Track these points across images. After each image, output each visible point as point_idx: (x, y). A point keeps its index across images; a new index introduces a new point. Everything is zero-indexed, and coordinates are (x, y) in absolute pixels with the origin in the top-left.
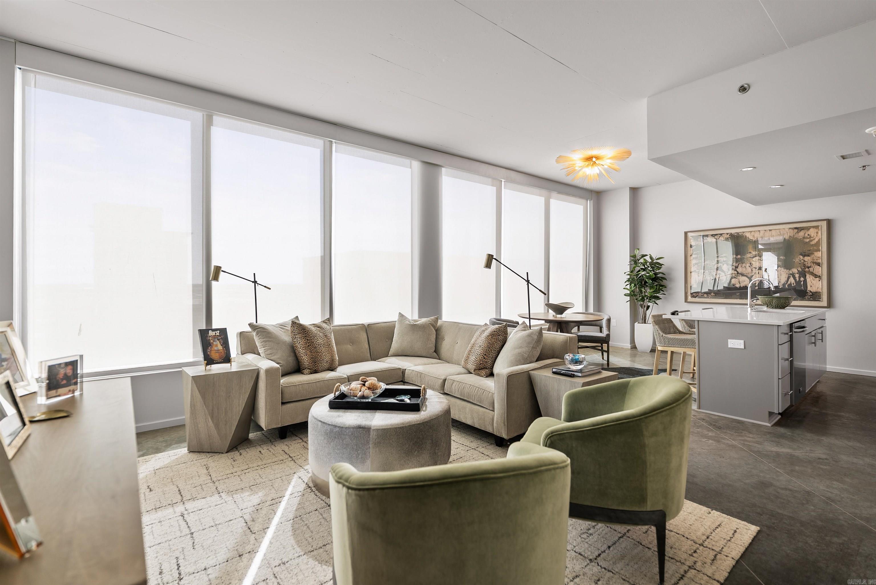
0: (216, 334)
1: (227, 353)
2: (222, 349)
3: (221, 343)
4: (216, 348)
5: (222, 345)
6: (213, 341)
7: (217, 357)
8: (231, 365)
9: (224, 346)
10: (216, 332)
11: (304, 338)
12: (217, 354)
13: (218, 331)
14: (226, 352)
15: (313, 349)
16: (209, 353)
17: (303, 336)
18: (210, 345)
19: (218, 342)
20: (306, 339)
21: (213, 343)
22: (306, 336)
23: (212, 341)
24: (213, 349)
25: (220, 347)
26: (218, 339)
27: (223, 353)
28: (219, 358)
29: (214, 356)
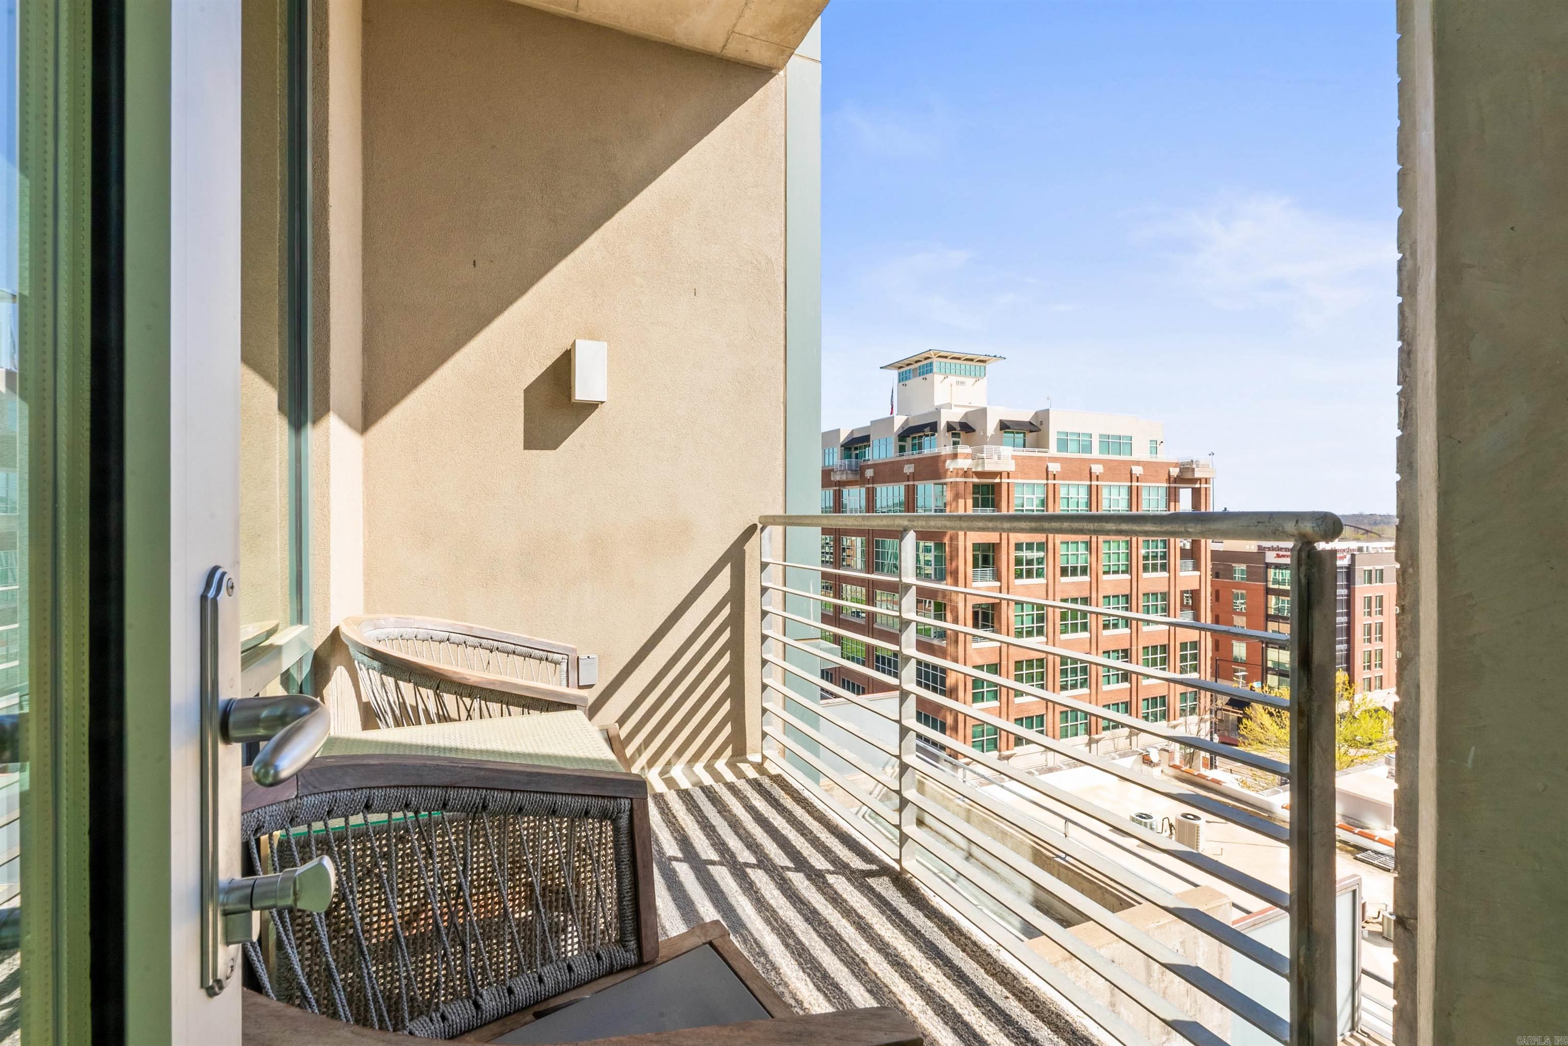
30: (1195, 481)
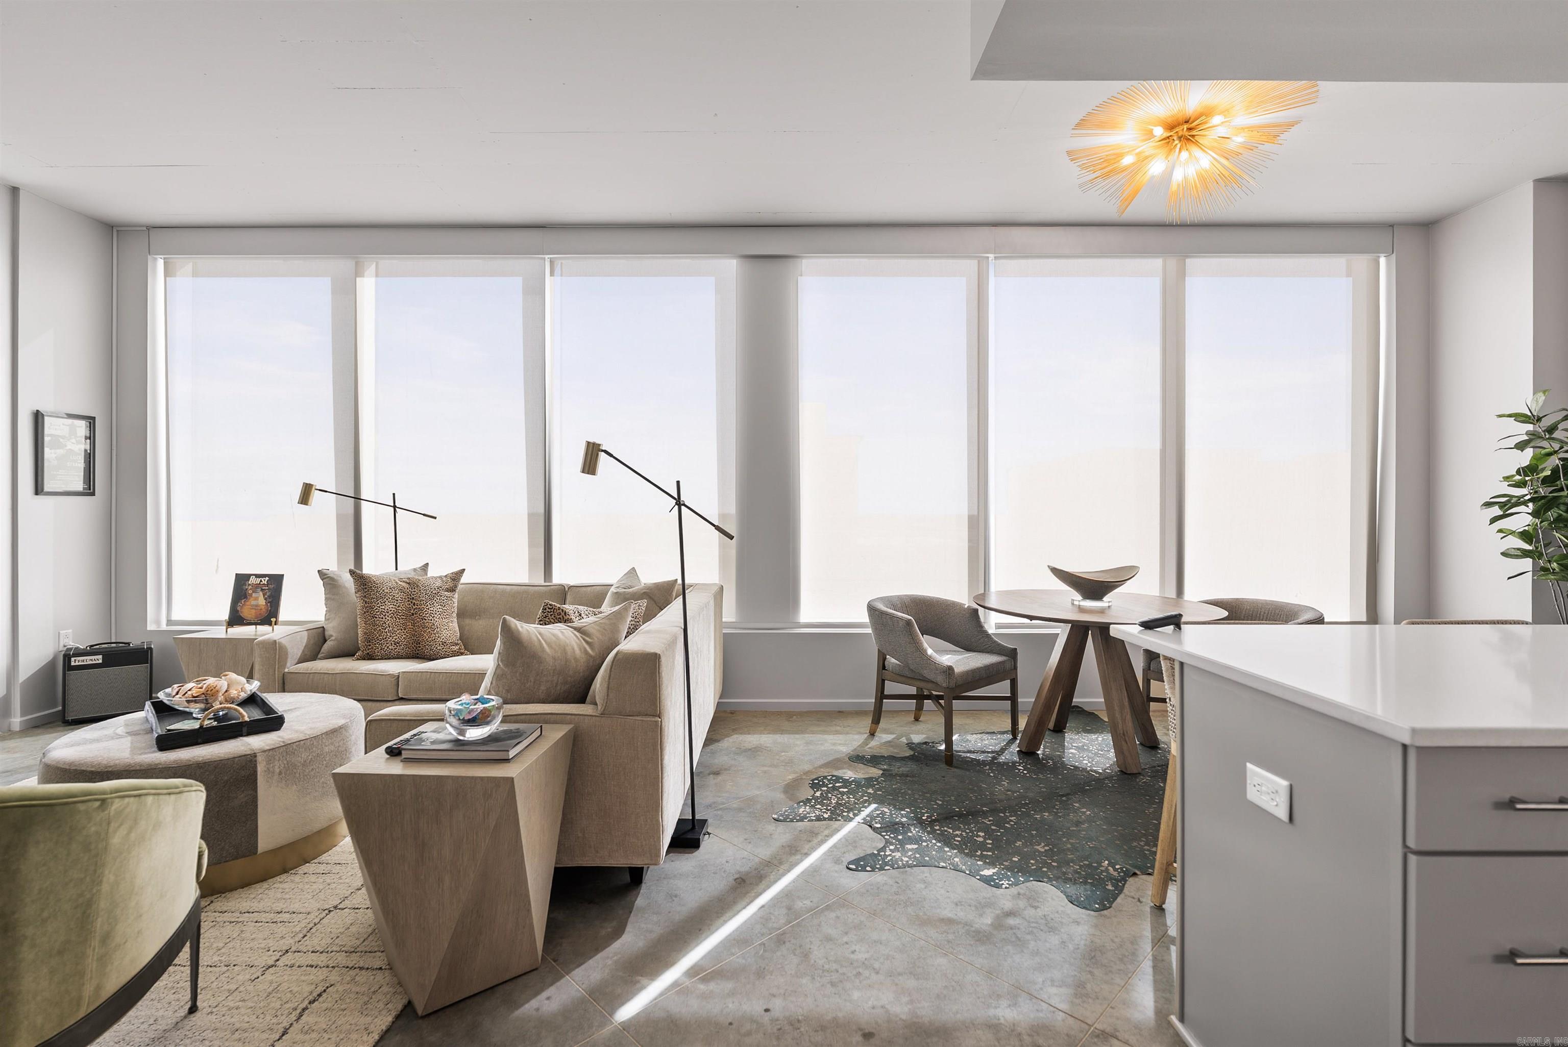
0: (261, 581)
1: (272, 611)
2: (264, 604)
3: (267, 597)
4: (253, 602)
5: (266, 599)
6: (253, 592)
7: (251, 615)
8: (273, 630)
9: (270, 600)
10: (263, 579)
11: (408, 601)
12: (254, 611)
13: (267, 578)
14: (270, 610)
15: (418, 620)
16: (240, 608)
18: (246, 597)
19: (261, 593)
20: (412, 602)
21: (251, 595)
22: (413, 598)
23: (250, 592)
24: (249, 604)
25: (262, 601)
26: (262, 590)
27: (265, 609)
28: (254, 617)
29: (247, 612)
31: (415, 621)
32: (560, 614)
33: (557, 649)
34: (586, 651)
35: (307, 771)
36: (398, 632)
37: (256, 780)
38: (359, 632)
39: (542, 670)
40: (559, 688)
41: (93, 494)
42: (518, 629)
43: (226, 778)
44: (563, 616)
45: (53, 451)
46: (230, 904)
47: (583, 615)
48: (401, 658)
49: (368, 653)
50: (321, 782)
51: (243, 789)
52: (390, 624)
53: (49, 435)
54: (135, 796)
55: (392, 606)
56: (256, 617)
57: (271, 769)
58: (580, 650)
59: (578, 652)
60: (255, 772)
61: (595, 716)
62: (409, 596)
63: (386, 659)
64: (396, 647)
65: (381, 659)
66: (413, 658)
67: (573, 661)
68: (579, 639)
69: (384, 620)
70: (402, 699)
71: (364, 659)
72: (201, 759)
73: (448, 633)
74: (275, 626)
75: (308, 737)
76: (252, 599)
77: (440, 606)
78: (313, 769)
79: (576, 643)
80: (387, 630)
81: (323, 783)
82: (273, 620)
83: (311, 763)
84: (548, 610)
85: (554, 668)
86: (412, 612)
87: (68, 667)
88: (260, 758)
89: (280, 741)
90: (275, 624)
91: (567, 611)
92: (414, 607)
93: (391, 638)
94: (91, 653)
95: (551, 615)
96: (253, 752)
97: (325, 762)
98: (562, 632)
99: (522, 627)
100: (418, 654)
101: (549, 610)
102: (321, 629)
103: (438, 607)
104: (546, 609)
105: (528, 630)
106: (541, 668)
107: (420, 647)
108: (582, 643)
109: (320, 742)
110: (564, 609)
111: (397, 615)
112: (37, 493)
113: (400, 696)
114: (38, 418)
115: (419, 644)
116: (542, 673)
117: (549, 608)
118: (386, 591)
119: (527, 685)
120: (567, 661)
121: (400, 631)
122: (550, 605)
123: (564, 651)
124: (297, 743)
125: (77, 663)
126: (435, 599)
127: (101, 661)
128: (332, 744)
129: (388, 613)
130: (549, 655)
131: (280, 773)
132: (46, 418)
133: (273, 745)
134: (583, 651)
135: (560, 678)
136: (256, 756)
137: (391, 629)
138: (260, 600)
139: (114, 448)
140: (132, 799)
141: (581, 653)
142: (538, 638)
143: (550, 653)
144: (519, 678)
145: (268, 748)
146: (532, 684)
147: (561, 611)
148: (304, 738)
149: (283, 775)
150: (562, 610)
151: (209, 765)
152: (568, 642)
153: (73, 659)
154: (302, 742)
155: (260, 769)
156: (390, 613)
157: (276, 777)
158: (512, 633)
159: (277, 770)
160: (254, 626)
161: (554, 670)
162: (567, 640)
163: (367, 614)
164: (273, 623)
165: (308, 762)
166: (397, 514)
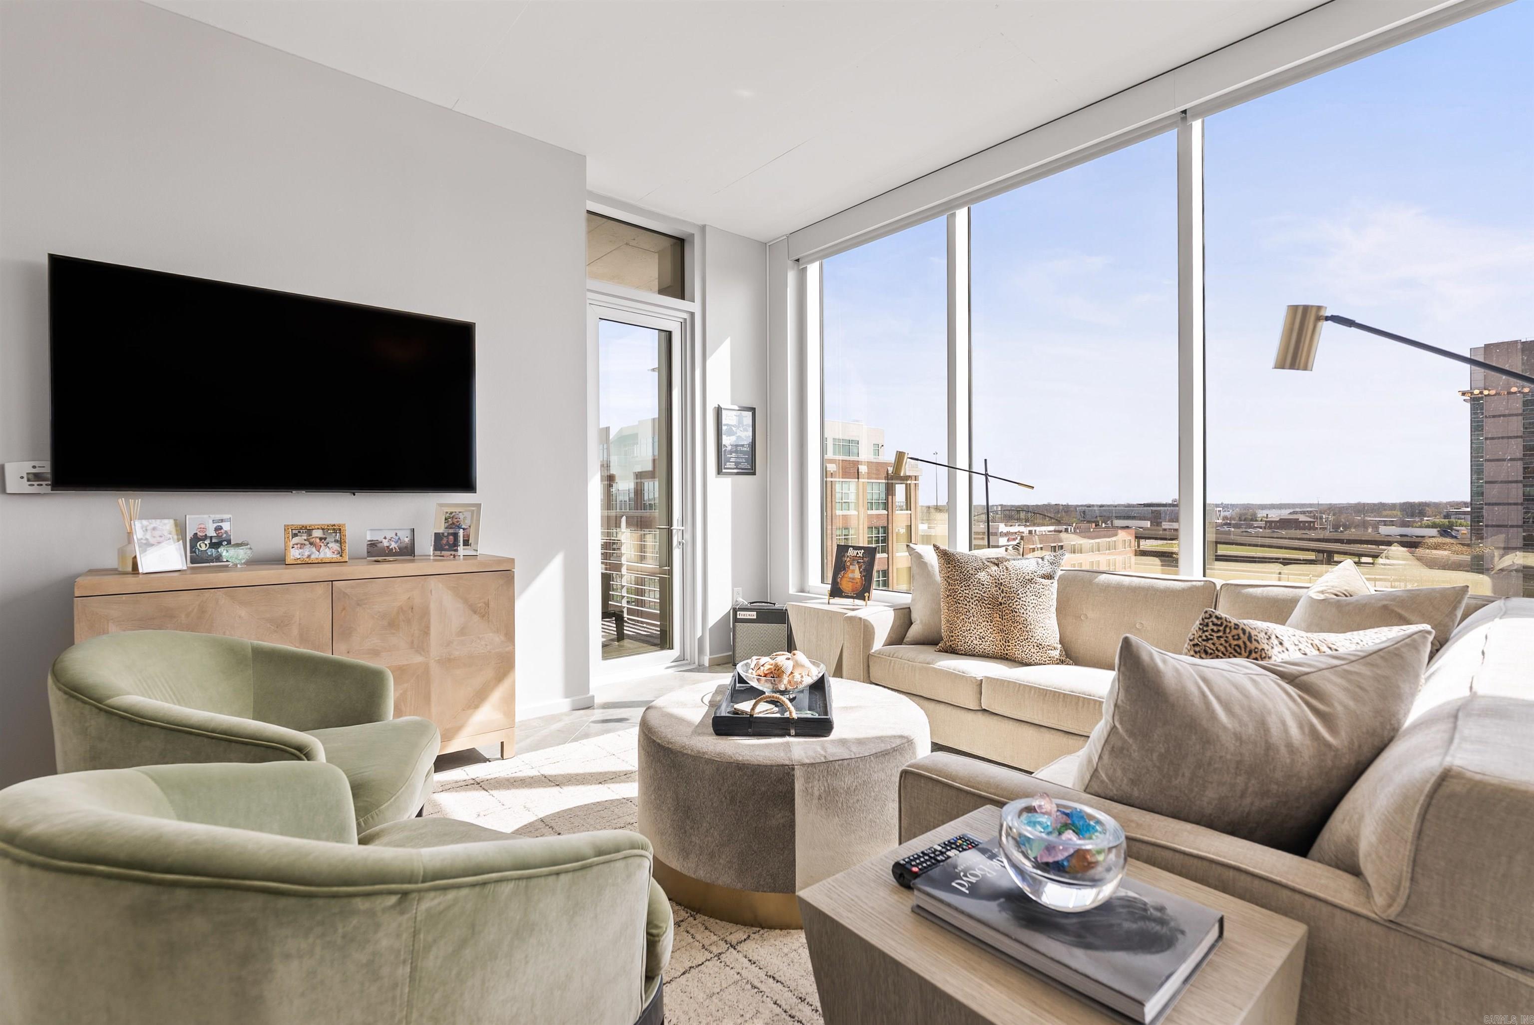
0: (857, 554)
1: (866, 585)
2: (860, 577)
3: (861, 570)
4: (850, 575)
5: (861, 573)
6: (851, 564)
7: (849, 587)
9: (865, 574)
10: (859, 552)
11: (996, 586)
12: (851, 584)
13: (863, 551)
14: (864, 584)
15: (1007, 611)
16: (839, 580)
17: (996, 583)
18: (844, 569)
19: (857, 566)
20: (1000, 589)
21: (849, 567)
22: (1001, 583)
23: (848, 564)
24: (846, 575)
25: (857, 575)
26: (858, 562)
27: (859, 584)
28: (851, 591)
29: (846, 586)
30: (908, 478)
31: (1004, 613)
32: (1239, 639)
33: (1246, 718)
34: (1314, 734)
35: (852, 801)
36: (984, 624)
37: (794, 799)
38: (942, 619)
39: (1211, 758)
40: (1247, 801)
41: (754, 474)
42: (1156, 665)
43: (763, 789)
44: (1244, 643)
45: (728, 437)
46: (762, 951)
47: (1286, 644)
48: (987, 657)
49: (951, 645)
50: (868, 819)
51: (780, 807)
52: (975, 614)
53: (725, 425)
54: (473, 885)
55: (977, 591)
56: (853, 591)
57: (810, 791)
58: (1301, 727)
59: (1294, 731)
60: (793, 789)
61: (1368, 919)
62: (997, 581)
63: (970, 655)
64: (981, 642)
65: (964, 655)
66: (1002, 659)
67: (1283, 750)
68: (1294, 701)
69: (967, 607)
70: (985, 710)
71: (947, 652)
72: (741, 758)
73: (1044, 632)
74: (868, 602)
75: (853, 756)
76: (849, 571)
77: (1034, 597)
78: (858, 800)
79: (1289, 709)
80: (971, 620)
81: (871, 821)
82: (866, 595)
83: (857, 792)
84: (1211, 626)
85: (1239, 758)
86: (1000, 600)
87: (736, 620)
88: (798, 773)
89: (821, 755)
90: (869, 600)
91: (1253, 633)
92: (1002, 595)
93: (975, 631)
94: (751, 609)
95: (1219, 638)
96: (791, 763)
97: (873, 794)
98: (1254, 682)
99: (1164, 661)
100: (1007, 654)
101: (1215, 628)
102: (908, 610)
103: (1032, 598)
104: (1207, 625)
105: (1177, 670)
106: (1208, 754)
107: (1009, 646)
108: (1303, 711)
109: (868, 766)
110: (1248, 629)
111: (983, 603)
112: (719, 474)
113: (984, 707)
114: (719, 411)
115: (1009, 642)
116: (1209, 764)
117: (1214, 624)
118: (970, 572)
119: (1175, 782)
120: (1269, 747)
121: (986, 623)
122: (1217, 617)
123: (1262, 725)
124: (840, 762)
125: (741, 617)
126: (1028, 587)
127: (755, 617)
128: (883, 770)
129: (972, 599)
130: (1225, 728)
131: (820, 798)
132: (723, 412)
133: (814, 758)
134: (1307, 730)
135: (1253, 781)
136: (793, 769)
137: (975, 619)
138: (855, 573)
139: (768, 434)
140: (464, 892)
141: (1303, 733)
142: (1199, 688)
143: (1229, 726)
144: (1158, 764)
145: (808, 761)
146: (1187, 782)
147: (1240, 632)
148: (848, 757)
149: (824, 800)
150: (1244, 631)
151: (748, 768)
152: (1270, 705)
153: (738, 613)
154: (846, 762)
155: (798, 786)
156: (975, 599)
157: (815, 801)
158: (1144, 671)
159: (817, 793)
160: (852, 600)
161: (1239, 763)
162: (1266, 701)
163: (950, 598)
164: (867, 598)
165: (852, 789)
166: (988, 483)
